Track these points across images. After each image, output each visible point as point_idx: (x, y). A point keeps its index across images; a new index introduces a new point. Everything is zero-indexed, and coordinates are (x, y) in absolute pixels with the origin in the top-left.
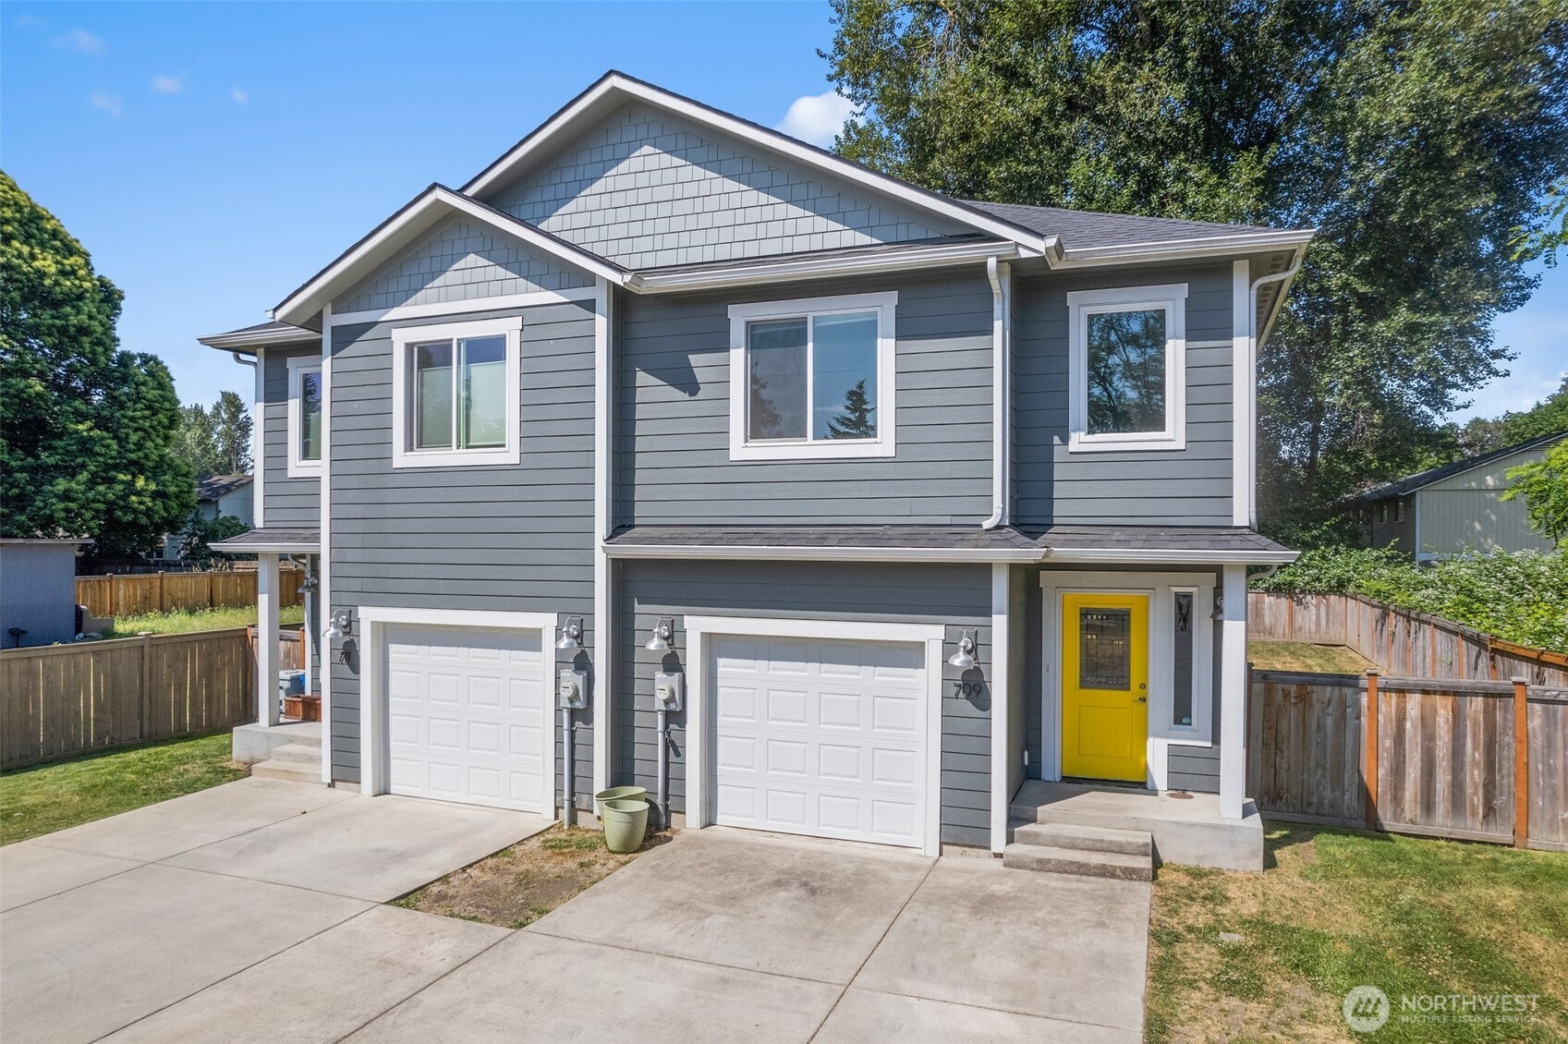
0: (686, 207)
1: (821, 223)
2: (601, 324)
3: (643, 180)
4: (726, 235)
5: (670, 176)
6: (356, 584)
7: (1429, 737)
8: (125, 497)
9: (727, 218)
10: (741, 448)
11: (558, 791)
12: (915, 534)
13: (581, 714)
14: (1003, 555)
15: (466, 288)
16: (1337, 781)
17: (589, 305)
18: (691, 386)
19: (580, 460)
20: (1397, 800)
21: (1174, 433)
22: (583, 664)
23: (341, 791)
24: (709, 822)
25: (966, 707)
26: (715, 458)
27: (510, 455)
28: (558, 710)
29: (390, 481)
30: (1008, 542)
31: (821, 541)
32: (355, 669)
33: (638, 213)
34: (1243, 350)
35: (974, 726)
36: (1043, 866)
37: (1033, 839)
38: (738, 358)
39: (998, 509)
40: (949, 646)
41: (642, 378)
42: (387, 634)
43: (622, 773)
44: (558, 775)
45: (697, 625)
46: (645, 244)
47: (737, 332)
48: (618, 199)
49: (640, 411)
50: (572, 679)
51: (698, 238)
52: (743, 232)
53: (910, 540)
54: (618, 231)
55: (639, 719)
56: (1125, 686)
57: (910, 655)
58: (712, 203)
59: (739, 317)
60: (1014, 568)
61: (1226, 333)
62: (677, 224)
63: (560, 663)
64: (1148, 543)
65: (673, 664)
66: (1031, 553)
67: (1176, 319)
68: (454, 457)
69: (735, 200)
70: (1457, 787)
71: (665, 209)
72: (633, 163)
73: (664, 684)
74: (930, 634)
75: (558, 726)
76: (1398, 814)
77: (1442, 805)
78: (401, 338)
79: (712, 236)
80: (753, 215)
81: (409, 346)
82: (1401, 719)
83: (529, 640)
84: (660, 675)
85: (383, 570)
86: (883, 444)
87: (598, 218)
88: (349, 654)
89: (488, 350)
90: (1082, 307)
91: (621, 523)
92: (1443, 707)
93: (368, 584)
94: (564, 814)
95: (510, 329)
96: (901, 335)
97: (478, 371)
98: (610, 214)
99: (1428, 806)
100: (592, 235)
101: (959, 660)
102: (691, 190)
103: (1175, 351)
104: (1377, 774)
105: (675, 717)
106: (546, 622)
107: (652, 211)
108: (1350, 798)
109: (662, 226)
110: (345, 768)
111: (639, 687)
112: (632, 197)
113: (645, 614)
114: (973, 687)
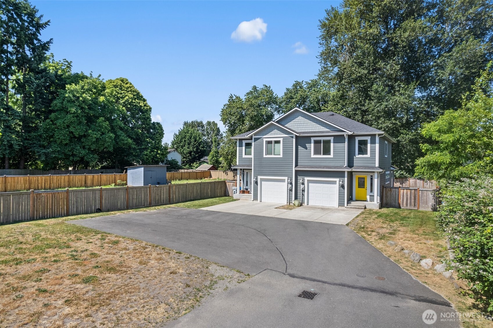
0: (305, 124)
1: (323, 128)
2: (294, 140)
3: (299, 120)
4: (311, 128)
5: (303, 120)
6: (257, 173)
7: (407, 195)
8: (156, 155)
9: (311, 126)
10: (313, 156)
11: (287, 200)
12: (335, 167)
13: (291, 190)
14: (346, 170)
15: (275, 134)
16: (395, 202)
17: (292, 137)
18: (306, 148)
19: (291, 157)
20: (403, 204)
21: (369, 155)
22: (291, 184)
23: (255, 202)
24: (308, 205)
25: (342, 189)
26: (309, 157)
27: (281, 156)
28: (288, 190)
29: (263, 159)
30: (347, 169)
31: (323, 168)
32: (257, 185)
33: (299, 125)
34: (377, 145)
35: (343, 191)
36: (351, 208)
37: (349, 205)
38: (312, 145)
39: (346, 164)
40: (340, 181)
41: (299, 146)
42: (262, 180)
43: (296, 198)
44: (288, 198)
45: (306, 179)
46: (300, 129)
47: (312, 141)
48: (296, 123)
49: (299, 151)
50: (290, 186)
51: (307, 128)
52: (313, 128)
53: (335, 168)
54: (296, 127)
55: (298, 191)
56: (364, 188)
57: (334, 183)
58: (309, 124)
59: (313, 139)
60: (348, 172)
61: (375, 143)
62: (304, 126)
63: (288, 184)
64: (365, 169)
65: (303, 184)
66: (350, 170)
67: (369, 141)
68: (273, 156)
69: (312, 124)
70: (410, 202)
71: (302, 124)
72: (298, 118)
73: (302, 186)
74: (337, 180)
75: (288, 192)
76: (403, 206)
77: (409, 205)
78: (265, 140)
79: (309, 128)
80: (314, 126)
81: (266, 141)
82: (403, 193)
83: (283, 181)
84: (301, 185)
85: (262, 171)
86: (332, 156)
87: (293, 125)
88: (256, 183)
89: (278, 142)
90: (357, 139)
91: (296, 165)
92: (409, 191)
93: (259, 173)
94: (288, 203)
95: (281, 139)
96: (334, 143)
97: (276, 145)
98: (295, 125)
99: (407, 205)
100: (292, 127)
101: (341, 183)
102: (306, 122)
103: (369, 145)
104: (401, 201)
105: (303, 191)
106: (286, 178)
107: (300, 125)
108: (397, 204)
109: (302, 126)
110: (255, 198)
111: (298, 187)
112: (298, 122)
113: (299, 178)
114: (343, 186)
